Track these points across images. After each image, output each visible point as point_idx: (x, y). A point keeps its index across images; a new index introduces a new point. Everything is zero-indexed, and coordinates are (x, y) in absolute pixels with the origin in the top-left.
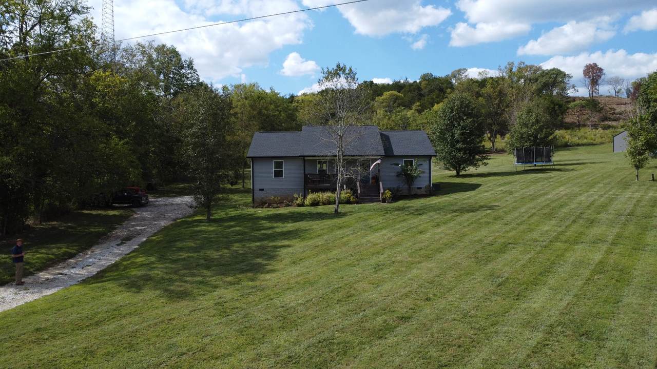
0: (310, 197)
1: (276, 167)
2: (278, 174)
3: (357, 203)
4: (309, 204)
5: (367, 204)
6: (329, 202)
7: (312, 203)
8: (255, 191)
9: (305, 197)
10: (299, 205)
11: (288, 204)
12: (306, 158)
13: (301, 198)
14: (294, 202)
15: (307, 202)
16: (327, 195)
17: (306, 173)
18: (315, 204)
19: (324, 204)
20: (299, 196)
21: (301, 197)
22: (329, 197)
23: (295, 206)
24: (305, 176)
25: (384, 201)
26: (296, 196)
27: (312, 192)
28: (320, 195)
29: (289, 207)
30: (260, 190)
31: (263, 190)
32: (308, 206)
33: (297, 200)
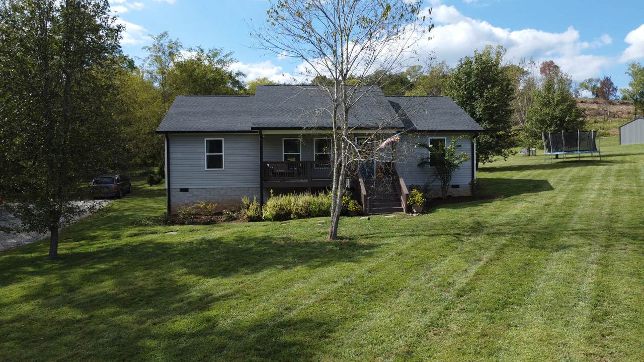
0: (273, 204)
1: (210, 150)
2: (215, 162)
3: (359, 213)
4: (271, 217)
5: (382, 216)
6: (308, 213)
7: (277, 214)
8: (172, 193)
9: (262, 203)
10: (252, 219)
11: (231, 217)
12: (264, 132)
13: (255, 205)
14: (242, 211)
15: (267, 212)
16: (303, 200)
17: (264, 160)
18: (282, 216)
19: (299, 216)
20: (251, 202)
21: (255, 203)
22: (310, 204)
23: (244, 221)
24: (263, 164)
25: (409, 210)
26: (245, 201)
27: (276, 194)
28: (292, 199)
29: (234, 223)
30: (183, 190)
31: (186, 190)
32: (269, 220)
33: (248, 208)
